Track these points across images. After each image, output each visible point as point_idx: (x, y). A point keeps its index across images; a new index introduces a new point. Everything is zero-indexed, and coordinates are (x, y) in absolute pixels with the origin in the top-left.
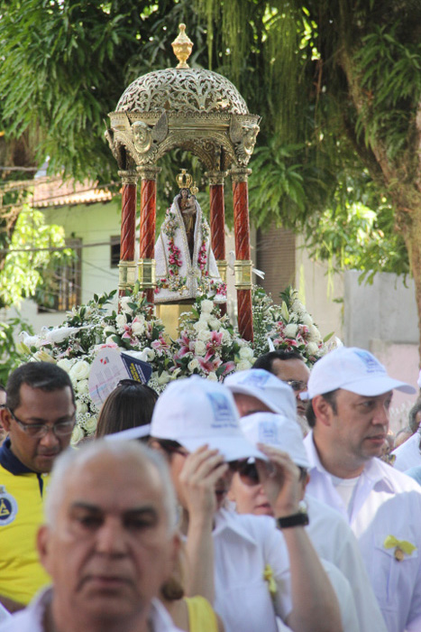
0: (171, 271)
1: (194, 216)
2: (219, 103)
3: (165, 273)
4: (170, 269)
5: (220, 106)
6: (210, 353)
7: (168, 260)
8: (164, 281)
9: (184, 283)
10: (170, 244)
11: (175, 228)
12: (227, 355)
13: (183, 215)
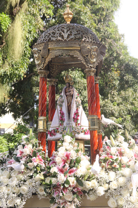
0: (61, 124)
1: (72, 96)
3: (58, 125)
4: (60, 123)
7: (60, 118)
8: (58, 129)
9: (65, 129)
10: (60, 110)
11: (63, 102)
13: (66, 96)
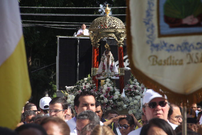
1: (109, 56)
2: (112, 26)
3: (101, 72)
4: (103, 70)
5: (113, 26)
6: (106, 93)
9: (106, 74)
10: (103, 63)
11: (104, 59)
12: (111, 94)
13: (106, 56)
